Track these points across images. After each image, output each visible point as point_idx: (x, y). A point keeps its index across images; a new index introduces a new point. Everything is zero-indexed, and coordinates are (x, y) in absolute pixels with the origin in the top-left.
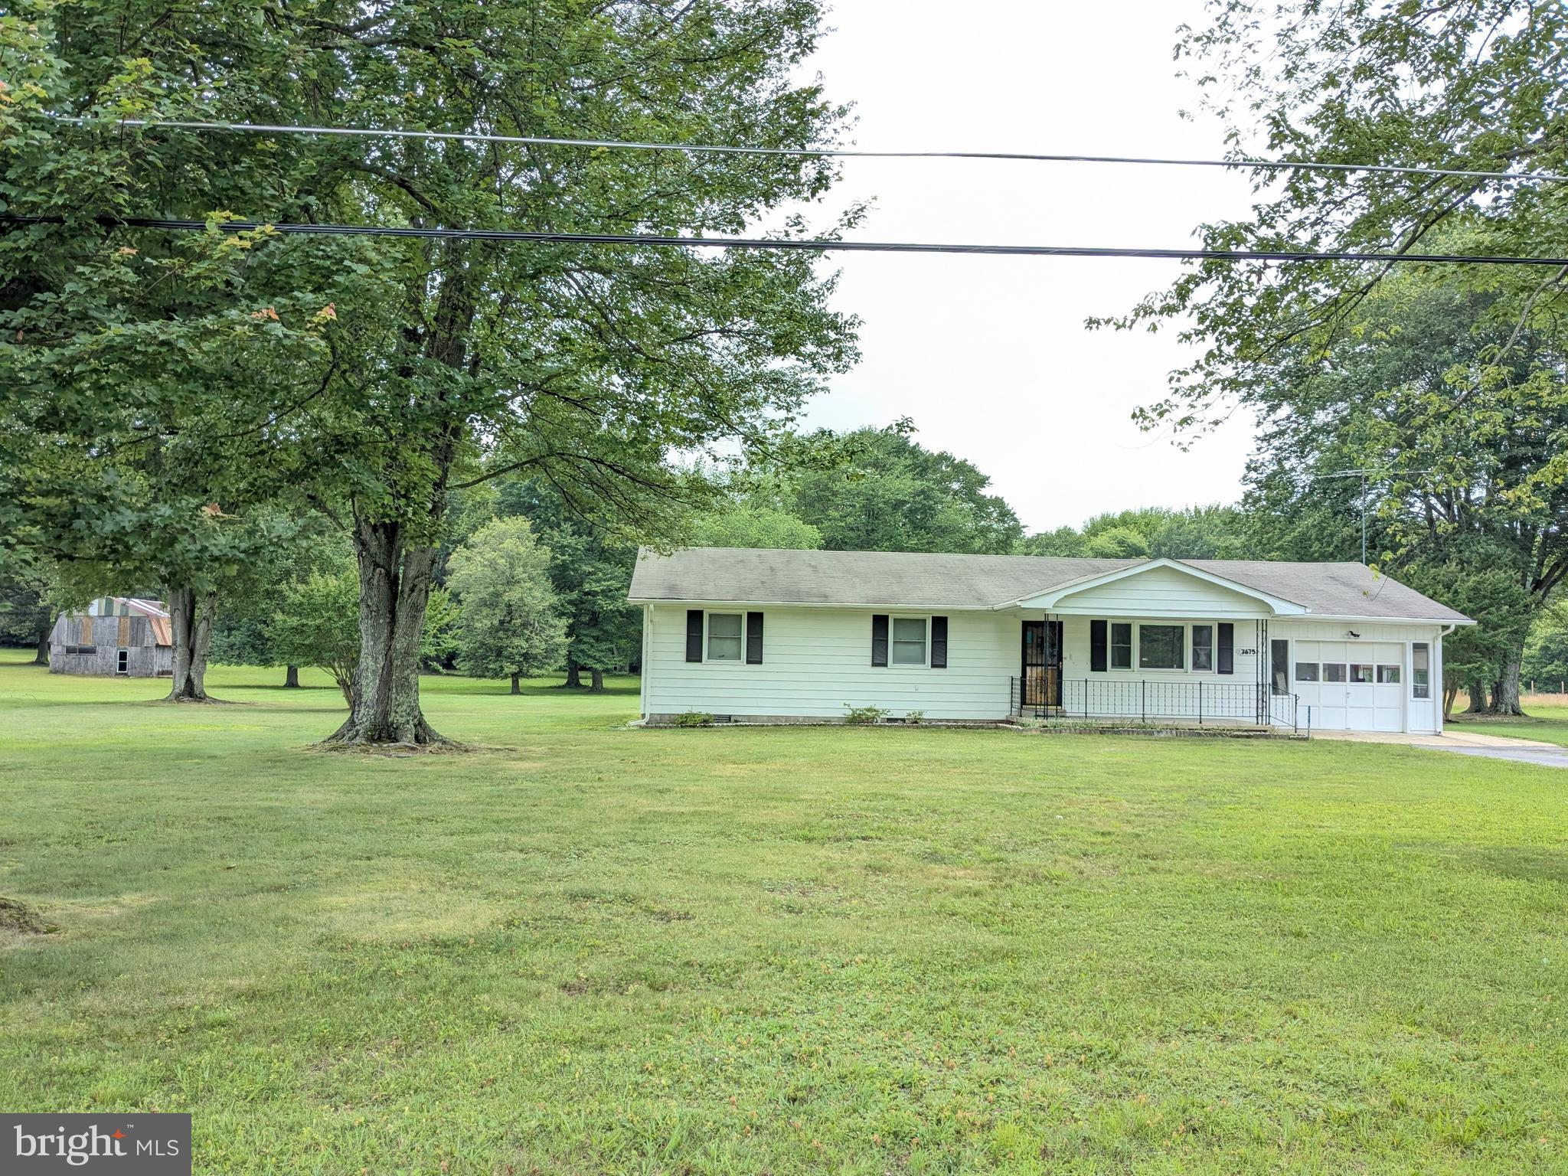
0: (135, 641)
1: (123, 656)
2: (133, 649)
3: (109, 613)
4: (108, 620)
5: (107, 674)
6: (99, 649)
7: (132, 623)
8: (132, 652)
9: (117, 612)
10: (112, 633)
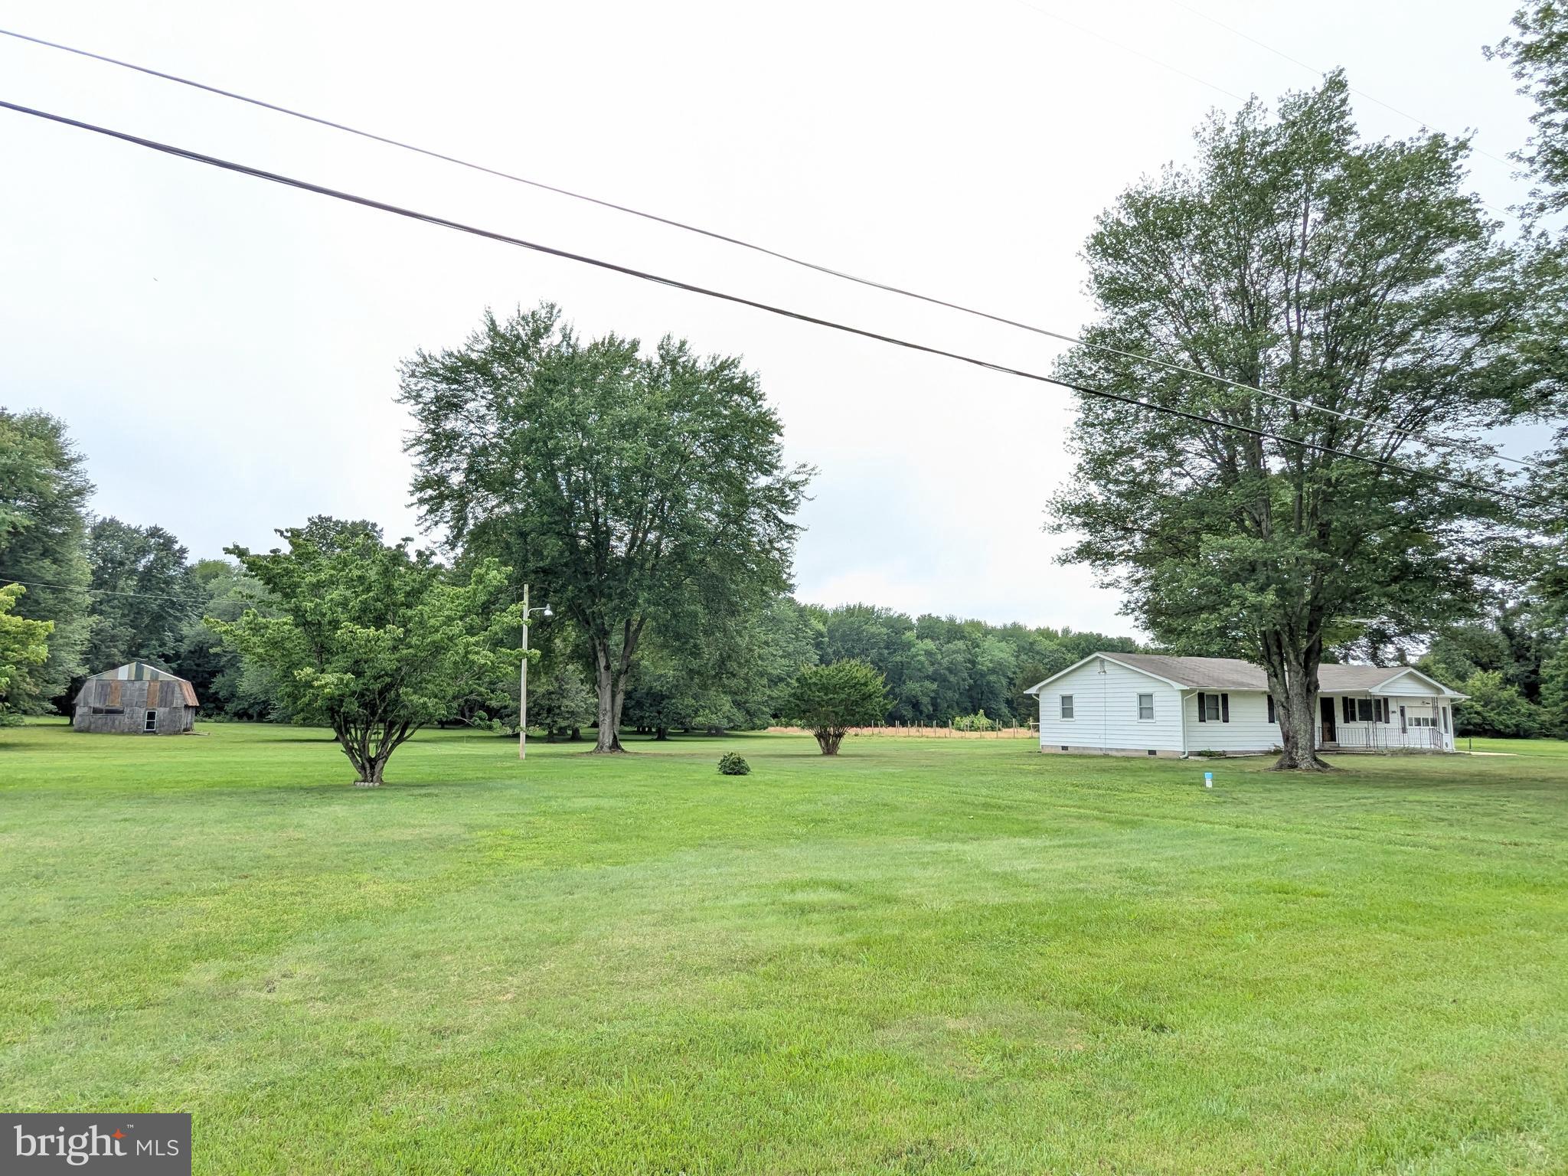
0: (164, 702)
1: (151, 716)
2: (162, 709)
3: (139, 676)
4: (137, 684)
5: (135, 732)
6: (127, 710)
7: (161, 686)
8: (161, 712)
9: (147, 676)
10: (141, 695)
